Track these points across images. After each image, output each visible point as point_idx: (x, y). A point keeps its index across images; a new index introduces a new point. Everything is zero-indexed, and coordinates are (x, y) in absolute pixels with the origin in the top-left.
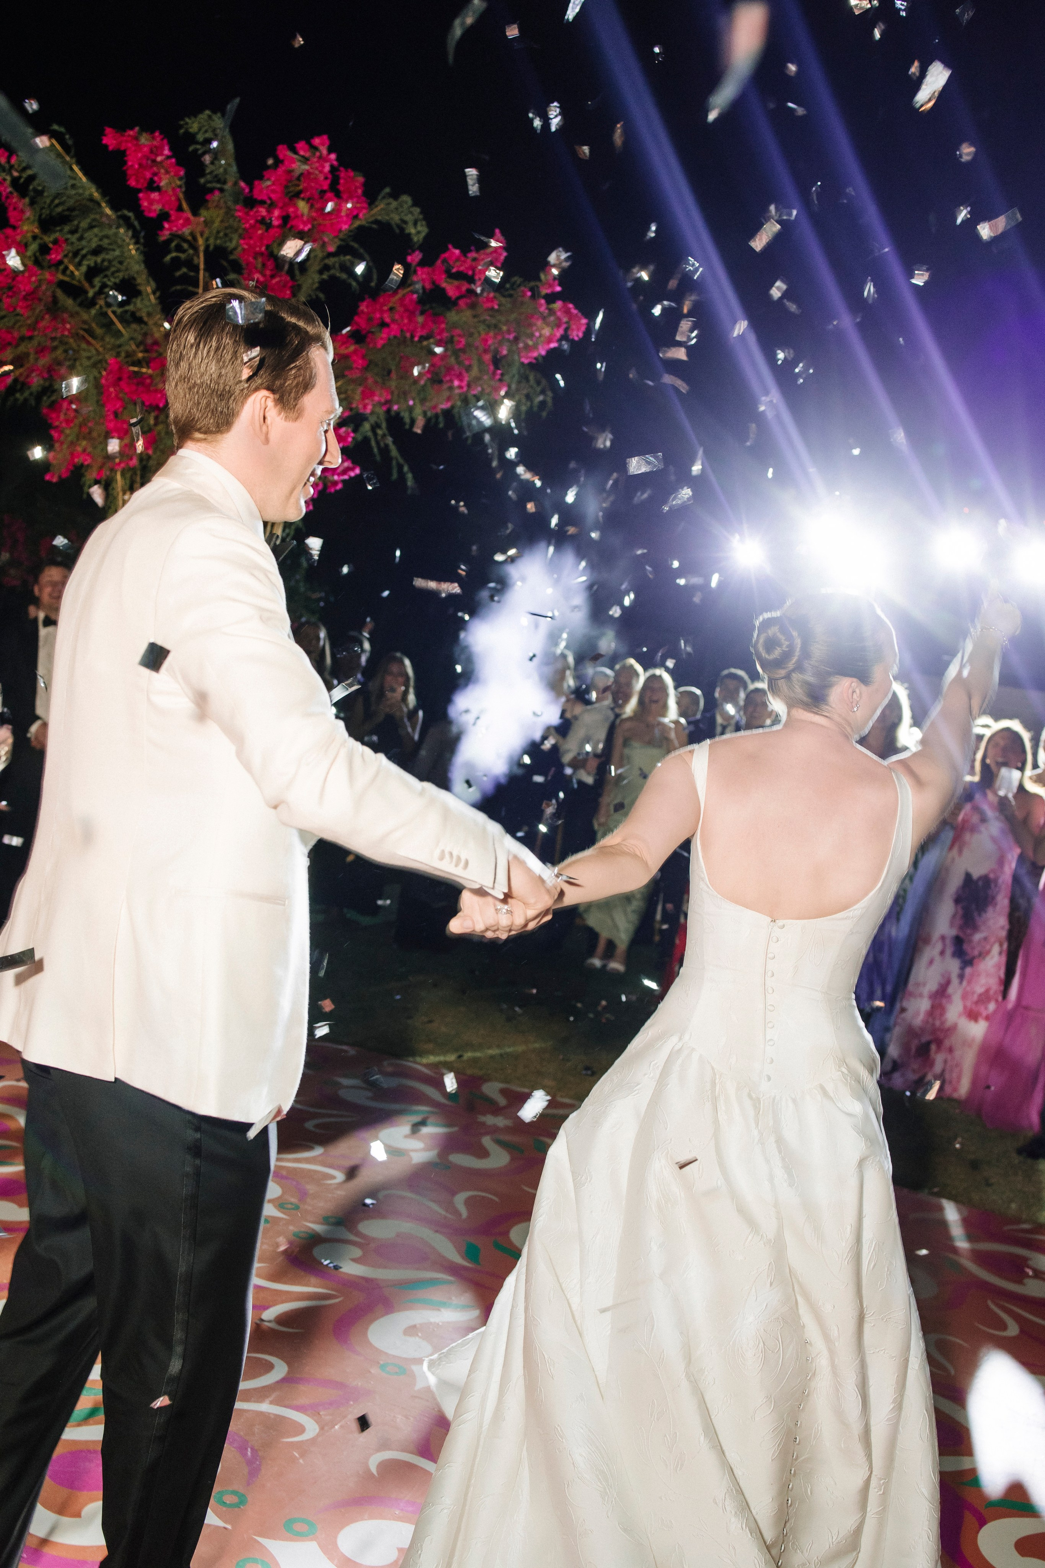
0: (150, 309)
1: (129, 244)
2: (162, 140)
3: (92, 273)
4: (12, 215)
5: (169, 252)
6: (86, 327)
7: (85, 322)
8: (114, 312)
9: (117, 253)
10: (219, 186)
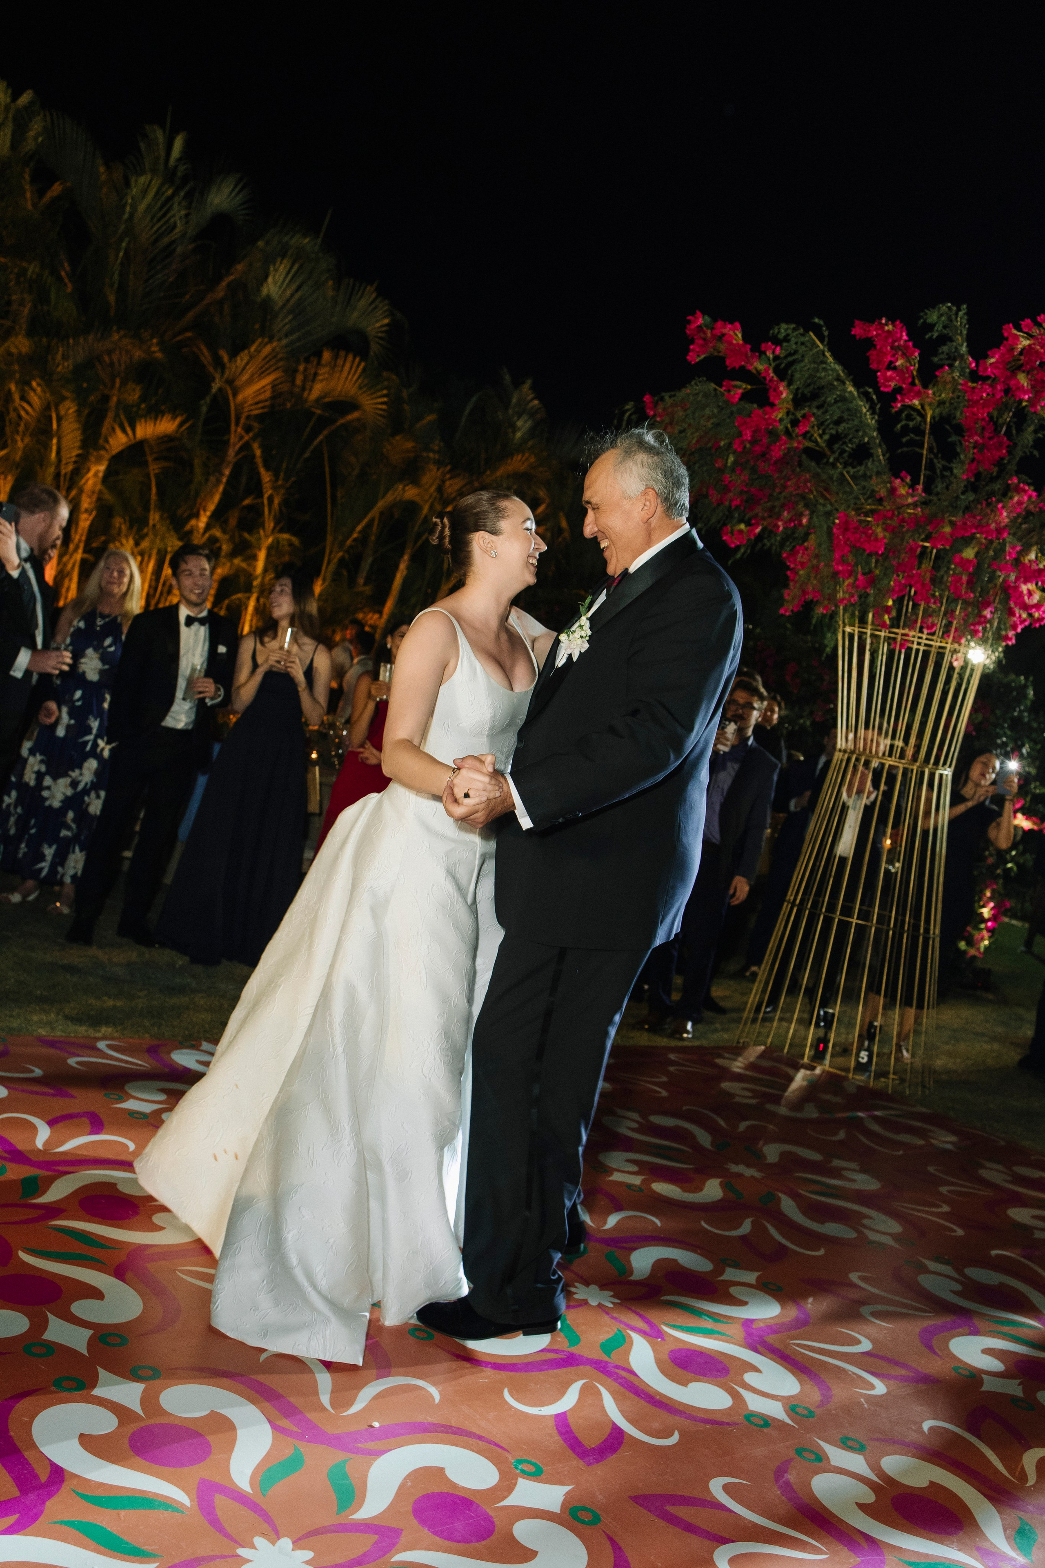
3: (834, 439)
5: (900, 421)
6: (824, 484)
7: (823, 481)
8: (848, 472)
9: (856, 422)
10: (950, 362)
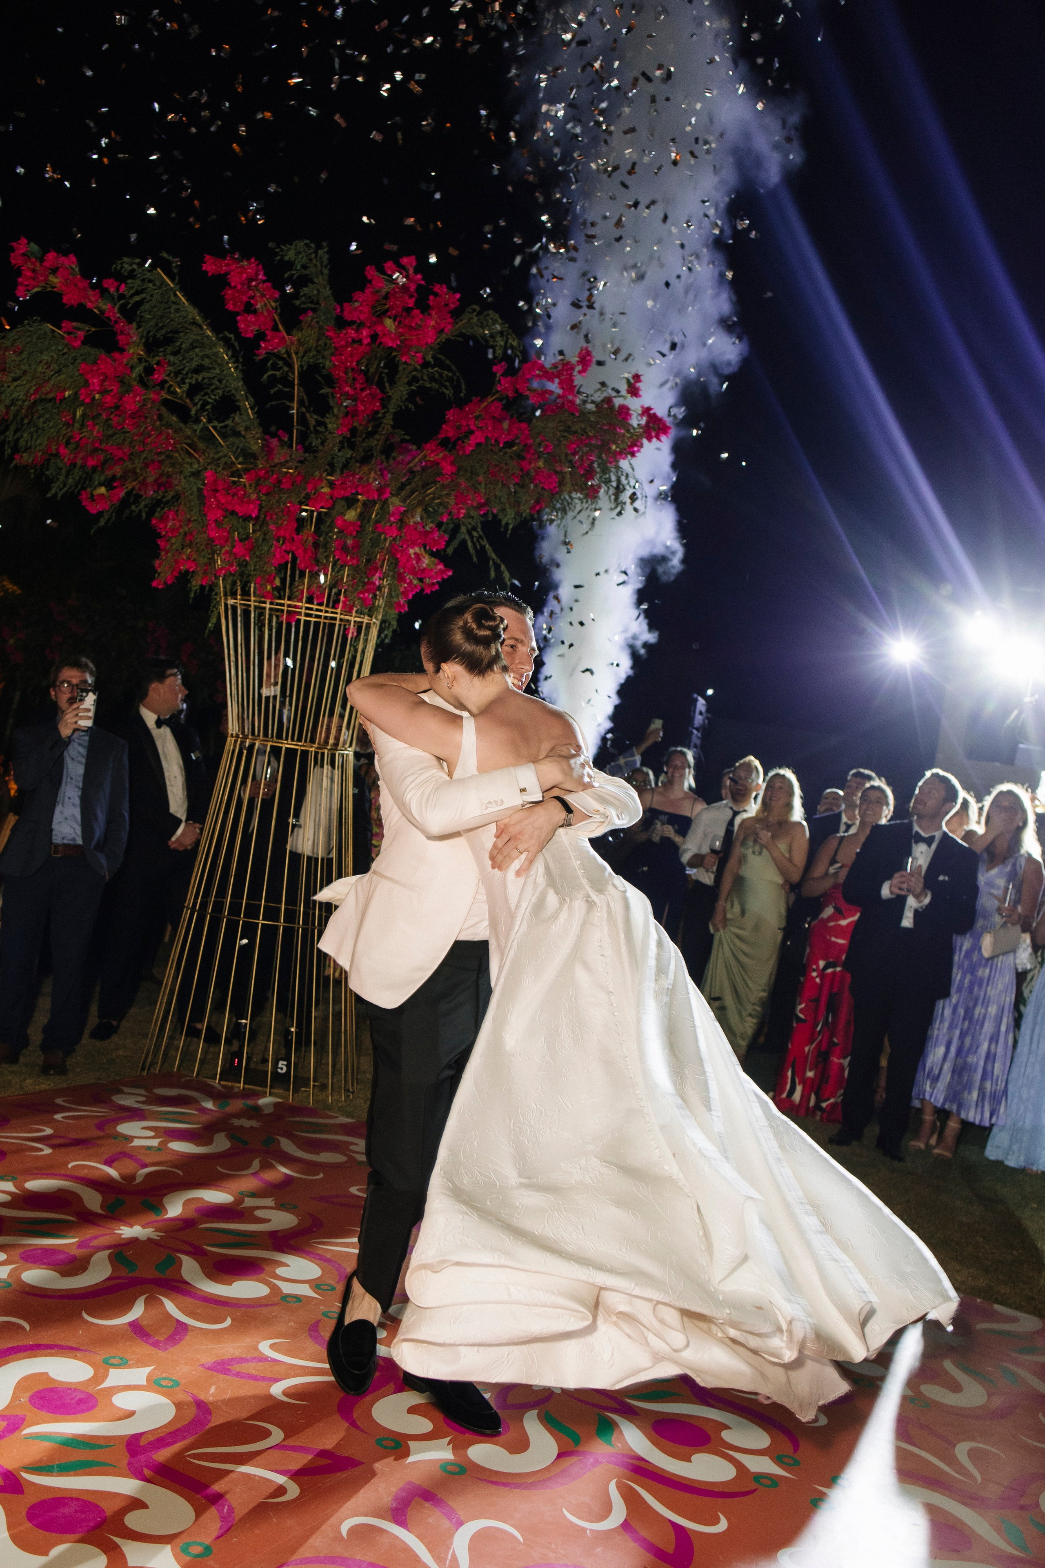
0: (248, 423)
1: (227, 363)
2: (258, 265)
3: (194, 390)
4: (121, 338)
5: (266, 371)
6: (188, 441)
7: (188, 437)
8: (214, 428)
9: (217, 371)
10: (313, 306)
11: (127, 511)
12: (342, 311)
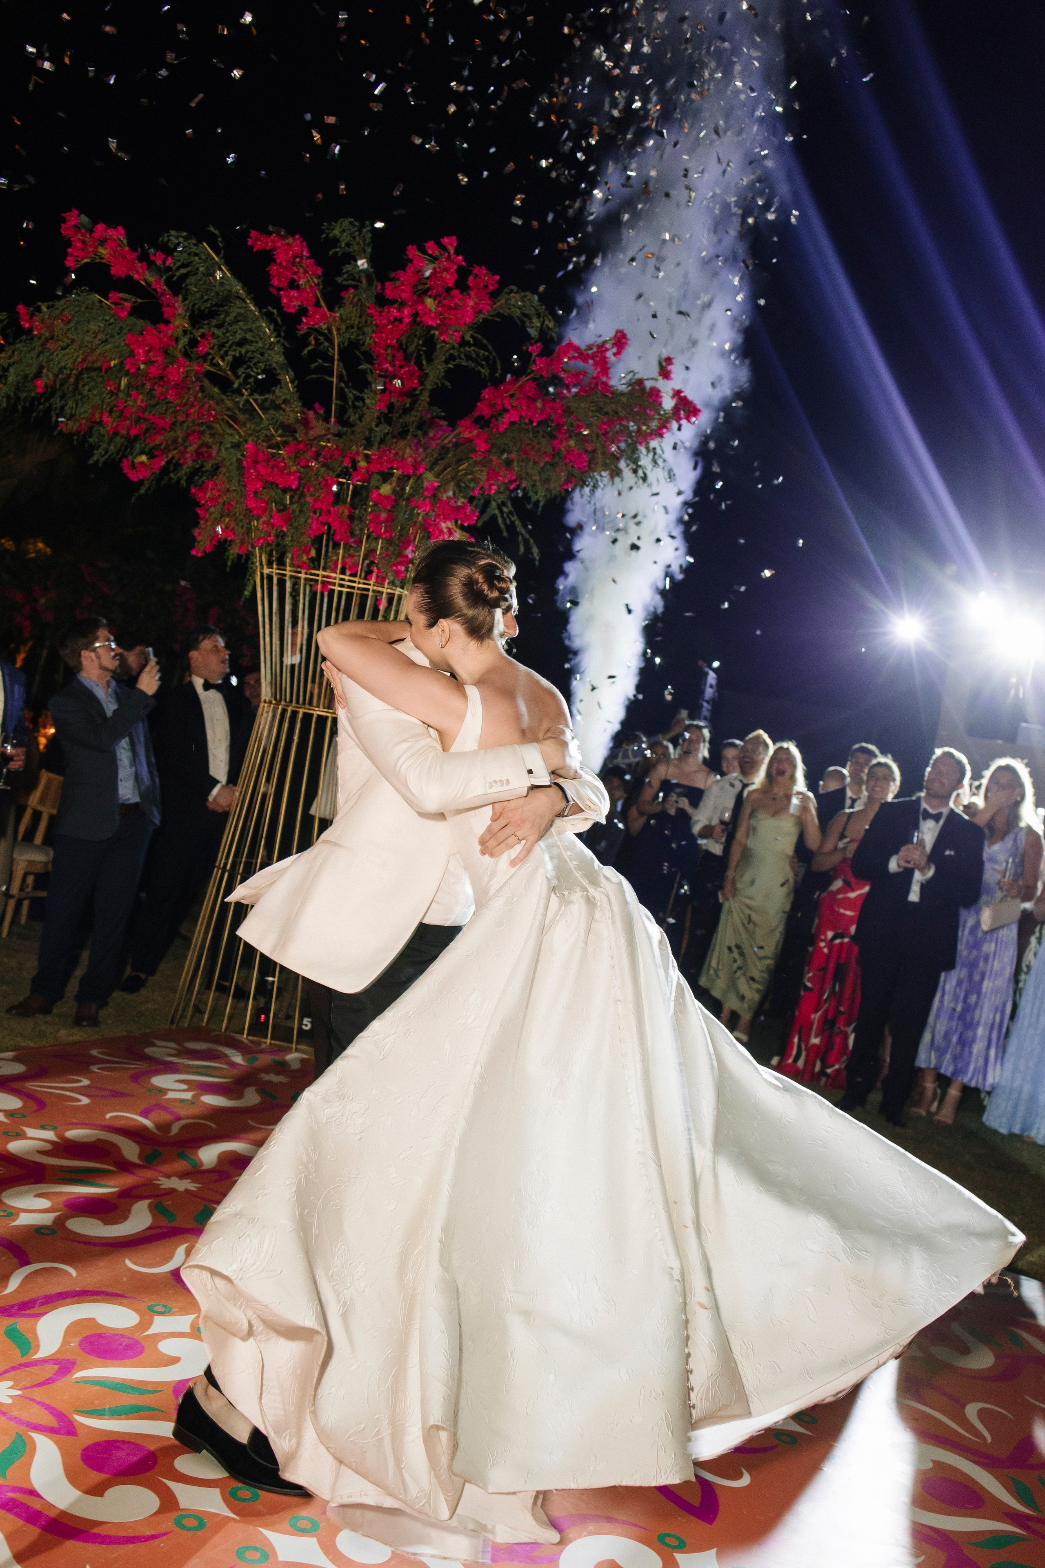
0: (288, 397)
3: (237, 363)
5: (307, 345)
6: (229, 413)
7: (228, 409)
8: (256, 401)
9: (260, 345)
10: (354, 283)
11: (166, 478)
12: (383, 289)
